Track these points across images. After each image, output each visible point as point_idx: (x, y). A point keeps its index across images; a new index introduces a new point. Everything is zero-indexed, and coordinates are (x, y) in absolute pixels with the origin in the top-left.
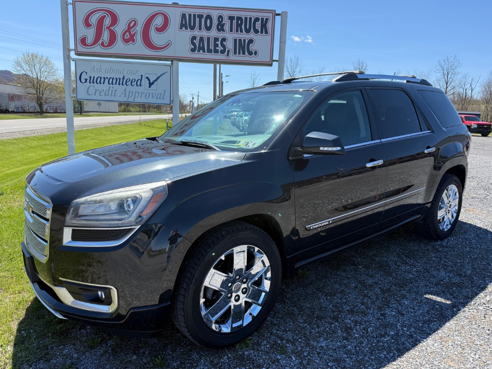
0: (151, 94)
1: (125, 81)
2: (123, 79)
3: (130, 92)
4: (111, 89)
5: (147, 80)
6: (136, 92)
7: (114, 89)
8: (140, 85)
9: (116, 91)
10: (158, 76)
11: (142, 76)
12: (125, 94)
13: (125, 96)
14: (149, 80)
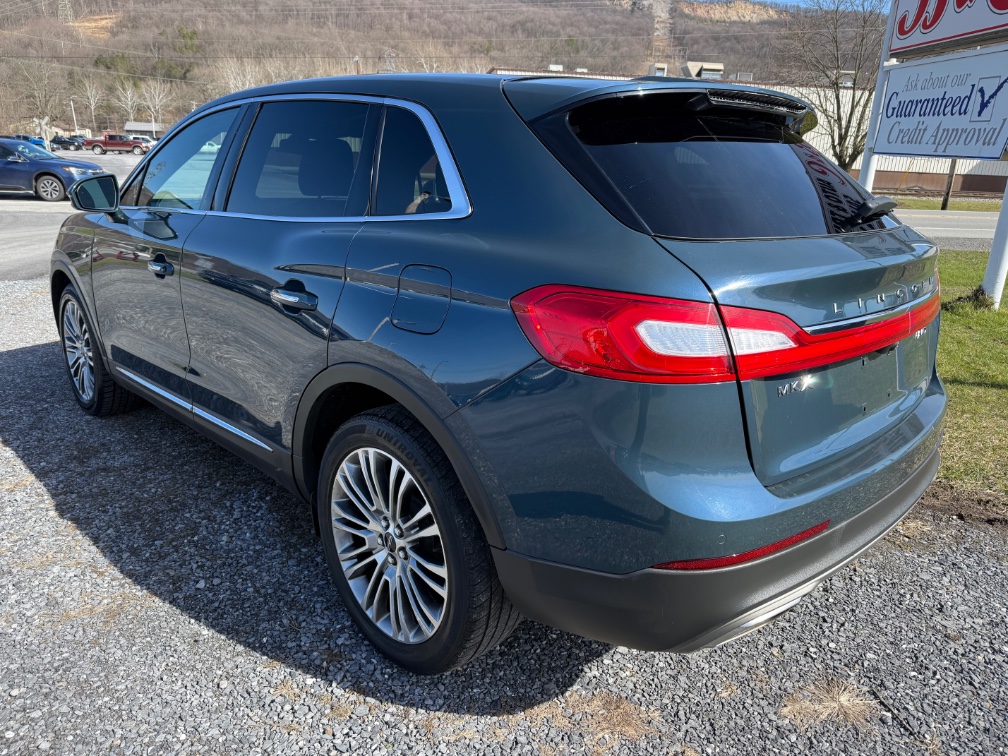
0: (977, 132)
1: (945, 102)
2: (943, 99)
3: (944, 130)
4: (920, 126)
5: (979, 94)
6: (953, 130)
7: (923, 127)
8: (965, 113)
9: (925, 129)
10: (1002, 81)
11: (973, 86)
12: (936, 136)
13: (934, 143)
14: (983, 96)
